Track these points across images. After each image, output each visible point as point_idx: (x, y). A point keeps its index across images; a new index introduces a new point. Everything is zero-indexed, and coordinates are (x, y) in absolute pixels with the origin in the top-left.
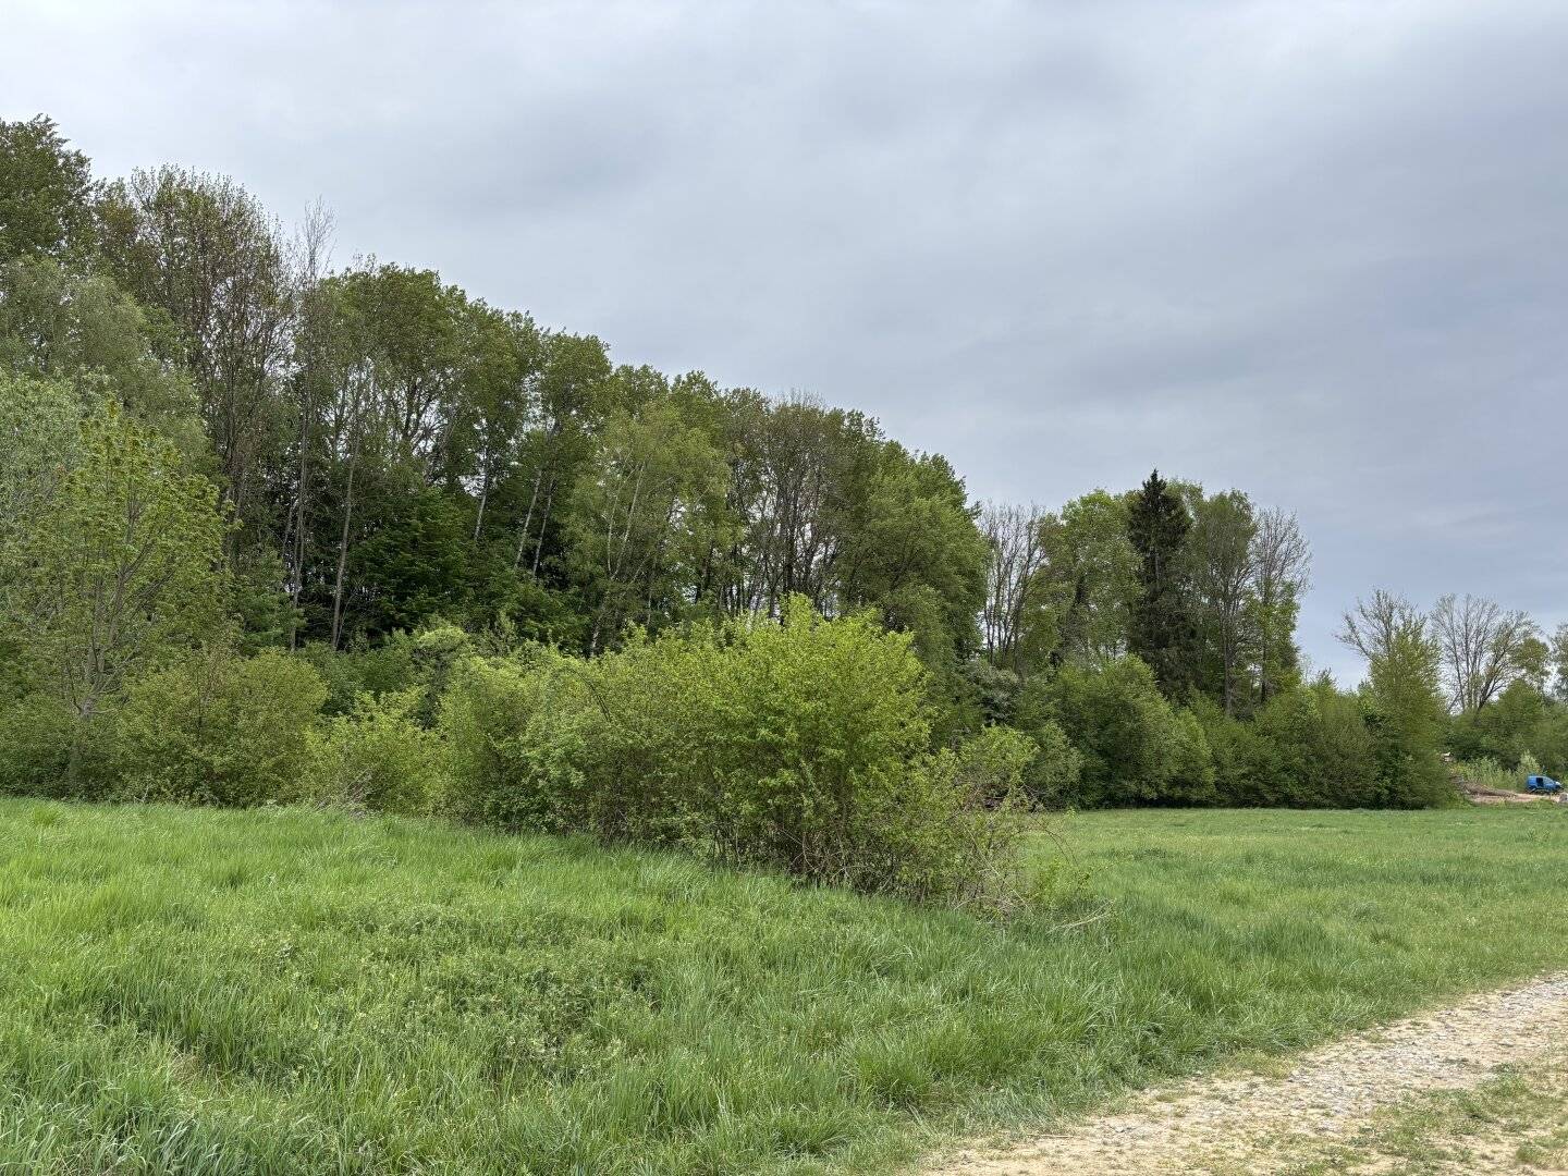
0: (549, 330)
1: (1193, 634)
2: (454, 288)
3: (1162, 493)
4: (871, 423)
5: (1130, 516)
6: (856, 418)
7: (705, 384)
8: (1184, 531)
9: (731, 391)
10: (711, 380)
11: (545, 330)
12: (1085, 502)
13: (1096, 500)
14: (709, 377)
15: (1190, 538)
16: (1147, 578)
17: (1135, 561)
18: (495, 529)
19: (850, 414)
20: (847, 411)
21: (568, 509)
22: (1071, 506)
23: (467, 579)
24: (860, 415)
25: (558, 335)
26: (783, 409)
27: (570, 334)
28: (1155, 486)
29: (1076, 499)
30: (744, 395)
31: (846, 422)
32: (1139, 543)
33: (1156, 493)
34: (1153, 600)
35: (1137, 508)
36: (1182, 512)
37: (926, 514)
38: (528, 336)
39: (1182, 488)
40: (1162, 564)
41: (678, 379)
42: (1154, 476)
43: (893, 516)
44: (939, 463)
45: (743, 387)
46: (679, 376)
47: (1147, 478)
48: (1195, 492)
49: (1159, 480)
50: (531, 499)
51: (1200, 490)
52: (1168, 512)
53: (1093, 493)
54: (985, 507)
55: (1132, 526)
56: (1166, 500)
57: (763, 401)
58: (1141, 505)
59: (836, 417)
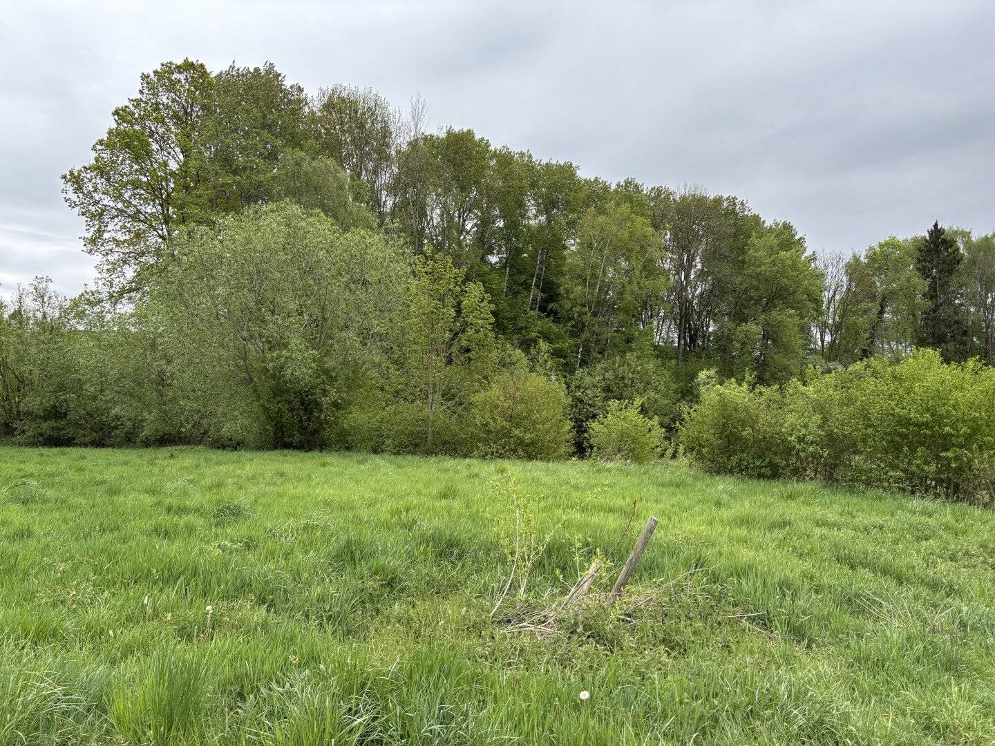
0: (541, 160)
1: (965, 333)
2: (483, 139)
3: (942, 237)
4: (742, 204)
5: (917, 254)
6: (732, 201)
7: (636, 186)
8: (958, 263)
9: (650, 189)
10: (640, 183)
11: (539, 161)
12: (881, 246)
13: (892, 245)
14: (638, 181)
15: (961, 266)
16: (931, 295)
17: (923, 285)
18: (516, 288)
19: (727, 199)
20: (725, 196)
21: (562, 274)
22: (870, 249)
23: (507, 319)
24: (735, 198)
25: (547, 164)
26: (683, 198)
27: (554, 162)
28: (936, 232)
29: (875, 244)
30: (659, 191)
31: (725, 204)
32: (925, 272)
33: (938, 238)
34: (934, 311)
35: (923, 247)
36: (957, 250)
37: (789, 262)
38: (529, 166)
39: (956, 233)
40: (942, 286)
41: (618, 185)
42: (936, 226)
43: (765, 264)
44: (787, 227)
45: (657, 185)
46: (619, 182)
47: (931, 227)
48: (966, 235)
49: (939, 228)
50: (535, 268)
51: (970, 233)
52: (946, 249)
53: (887, 239)
54: (819, 255)
55: (919, 261)
56: (944, 241)
57: (671, 193)
58: (925, 246)
59: (718, 201)
